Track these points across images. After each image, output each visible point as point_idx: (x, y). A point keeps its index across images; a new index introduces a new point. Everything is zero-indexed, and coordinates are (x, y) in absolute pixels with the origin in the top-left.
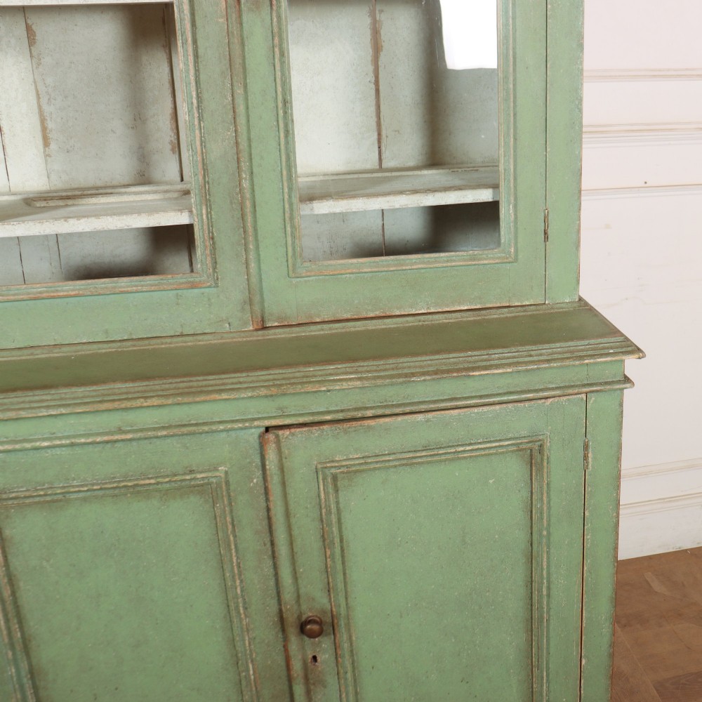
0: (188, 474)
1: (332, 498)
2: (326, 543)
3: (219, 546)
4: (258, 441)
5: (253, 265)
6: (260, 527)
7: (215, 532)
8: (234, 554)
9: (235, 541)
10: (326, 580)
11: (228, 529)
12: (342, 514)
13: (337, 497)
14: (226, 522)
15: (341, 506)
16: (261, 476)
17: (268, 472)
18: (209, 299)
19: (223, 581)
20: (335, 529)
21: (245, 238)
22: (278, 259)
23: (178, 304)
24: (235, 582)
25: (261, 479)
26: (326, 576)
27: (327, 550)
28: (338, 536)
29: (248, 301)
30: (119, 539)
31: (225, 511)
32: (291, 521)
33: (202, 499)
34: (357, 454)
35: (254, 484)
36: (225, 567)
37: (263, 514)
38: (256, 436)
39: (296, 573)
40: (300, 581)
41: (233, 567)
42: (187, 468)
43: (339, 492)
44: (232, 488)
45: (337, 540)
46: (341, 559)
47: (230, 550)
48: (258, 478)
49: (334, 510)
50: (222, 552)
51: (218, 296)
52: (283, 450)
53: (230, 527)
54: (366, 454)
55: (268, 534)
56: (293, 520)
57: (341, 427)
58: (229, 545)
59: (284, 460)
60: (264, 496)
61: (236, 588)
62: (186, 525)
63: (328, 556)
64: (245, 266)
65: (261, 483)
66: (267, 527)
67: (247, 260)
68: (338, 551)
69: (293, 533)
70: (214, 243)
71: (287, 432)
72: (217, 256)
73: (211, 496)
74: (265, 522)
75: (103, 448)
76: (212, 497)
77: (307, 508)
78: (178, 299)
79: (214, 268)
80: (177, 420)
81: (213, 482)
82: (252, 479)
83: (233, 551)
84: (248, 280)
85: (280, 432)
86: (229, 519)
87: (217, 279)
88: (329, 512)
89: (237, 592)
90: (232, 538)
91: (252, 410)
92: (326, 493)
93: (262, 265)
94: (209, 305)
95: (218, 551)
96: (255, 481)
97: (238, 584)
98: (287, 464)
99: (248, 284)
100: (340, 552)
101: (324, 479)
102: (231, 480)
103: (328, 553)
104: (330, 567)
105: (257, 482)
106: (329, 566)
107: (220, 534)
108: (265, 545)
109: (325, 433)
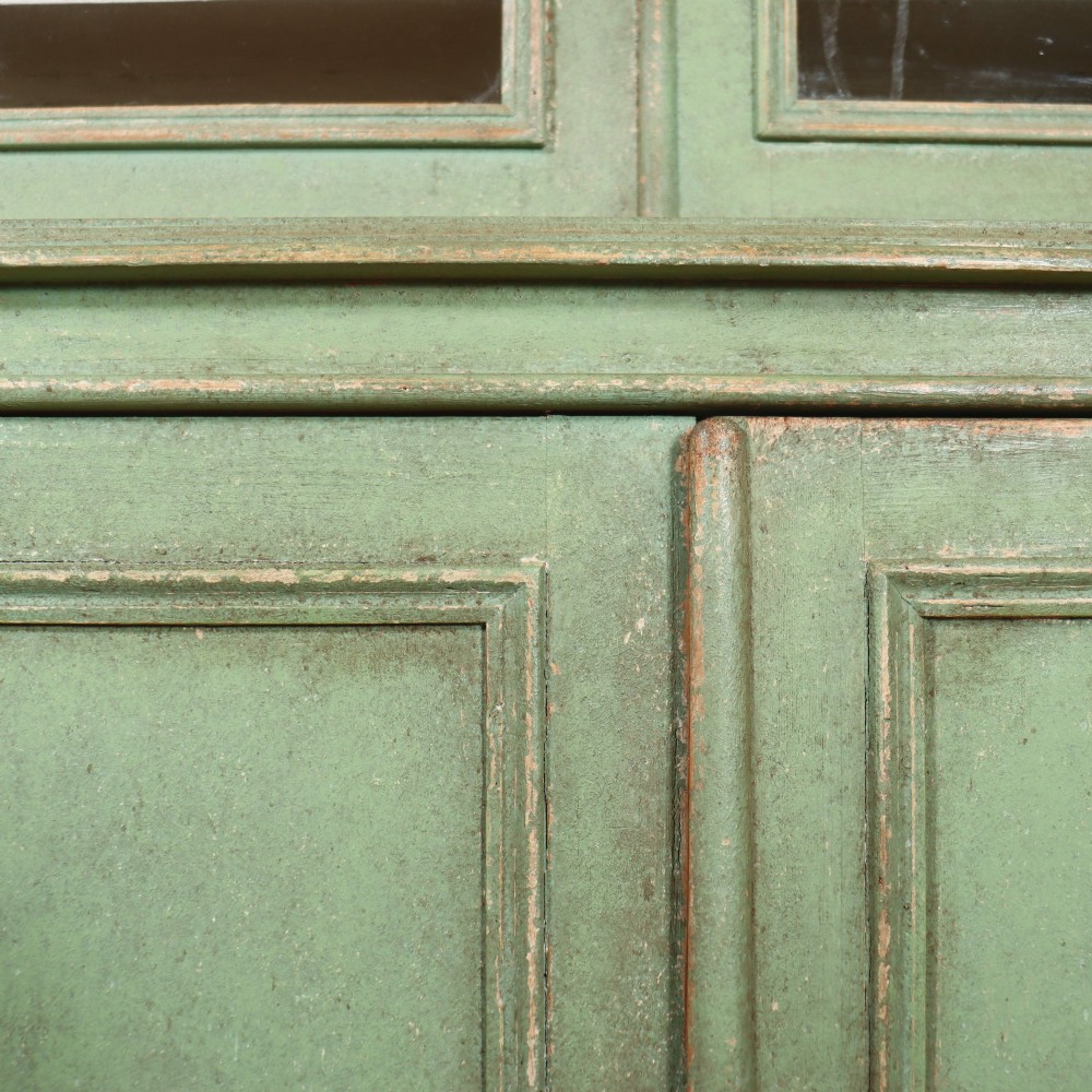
0: (412, 566)
1: (914, 709)
2: (882, 895)
3: (483, 886)
4: (666, 468)
5: (657, 89)
6: (636, 818)
7: (475, 824)
8: (534, 913)
9: (545, 862)
10: (863, 1062)
11: (522, 808)
12: (942, 792)
13: (930, 721)
14: (522, 775)
15: (941, 757)
16: (664, 610)
17: (698, 572)
18: (523, 186)
19: (477, 1033)
20: (915, 846)
21: (639, 22)
22: (726, 85)
23: (434, 192)
24: (521, 1034)
25: (662, 619)
26: (865, 1042)
27: (882, 925)
28: (923, 875)
29: (633, 198)
30: (141, 805)
31: (521, 735)
32: (759, 789)
33: (447, 685)
34: (1014, 545)
35: (636, 636)
36: (494, 966)
37: (655, 764)
38: (663, 449)
39: (753, 1015)
40: (765, 1054)
41: (522, 965)
42: (409, 545)
43: (937, 698)
44: (557, 643)
45: (917, 894)
46: (923, 980)
47: (522, 893)
48: (652, 613)
49: (916, 765)
50: (490, 902)
51: (550, 179)
52: (756, 494)
53: (533, 795)
54: (1046, 548)
55: (665, 851)
56: (766, 789)
57: (963, 435)
58: (520, 877)
59: (756, 533)
60: (666, 687)
61: (522, 1062)
62: (378, 781)
63: (882, 952)
64: (632, 99)
65: (662, 639)
66: (663, 822)
67: (639, 80)
68: (916, 941)
69: (760, 840)
70: (553, 29)
71: (776, 427)
72: (558, 66)
73: (478, 672)
74: (660, 799)
75: (145, 438)
76: (484, 682)
77: (821, 742)
78: (436, 178)
79: (549, 97)
80: (401, 357)
81: (492, 613)
82: (634, 616)
83: (533, 900)
84: (639, 137)
85: (754, 425)
86: (532, 764)
87: (553, 128)
88: (900, 771)
89: (523, 1079)
90: (534, 845)
91: (659, 350)
92: (898, 687)
93: (682, 100)
94: (521, 200)
95: (477, 905)
96: (641, 624)
97: (532, 1043)
98: (765, 551)
99: (639, 151)
100: (923, 949)
101: (895, 627)
102: (556, 612)
103: (885, 938)
104: (887, 1002)
105: (647, 631)
106: (881, 996)
107: (494, 825)
108: (648, 895)
109: (906, 449)
